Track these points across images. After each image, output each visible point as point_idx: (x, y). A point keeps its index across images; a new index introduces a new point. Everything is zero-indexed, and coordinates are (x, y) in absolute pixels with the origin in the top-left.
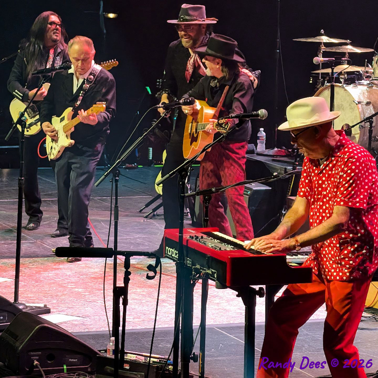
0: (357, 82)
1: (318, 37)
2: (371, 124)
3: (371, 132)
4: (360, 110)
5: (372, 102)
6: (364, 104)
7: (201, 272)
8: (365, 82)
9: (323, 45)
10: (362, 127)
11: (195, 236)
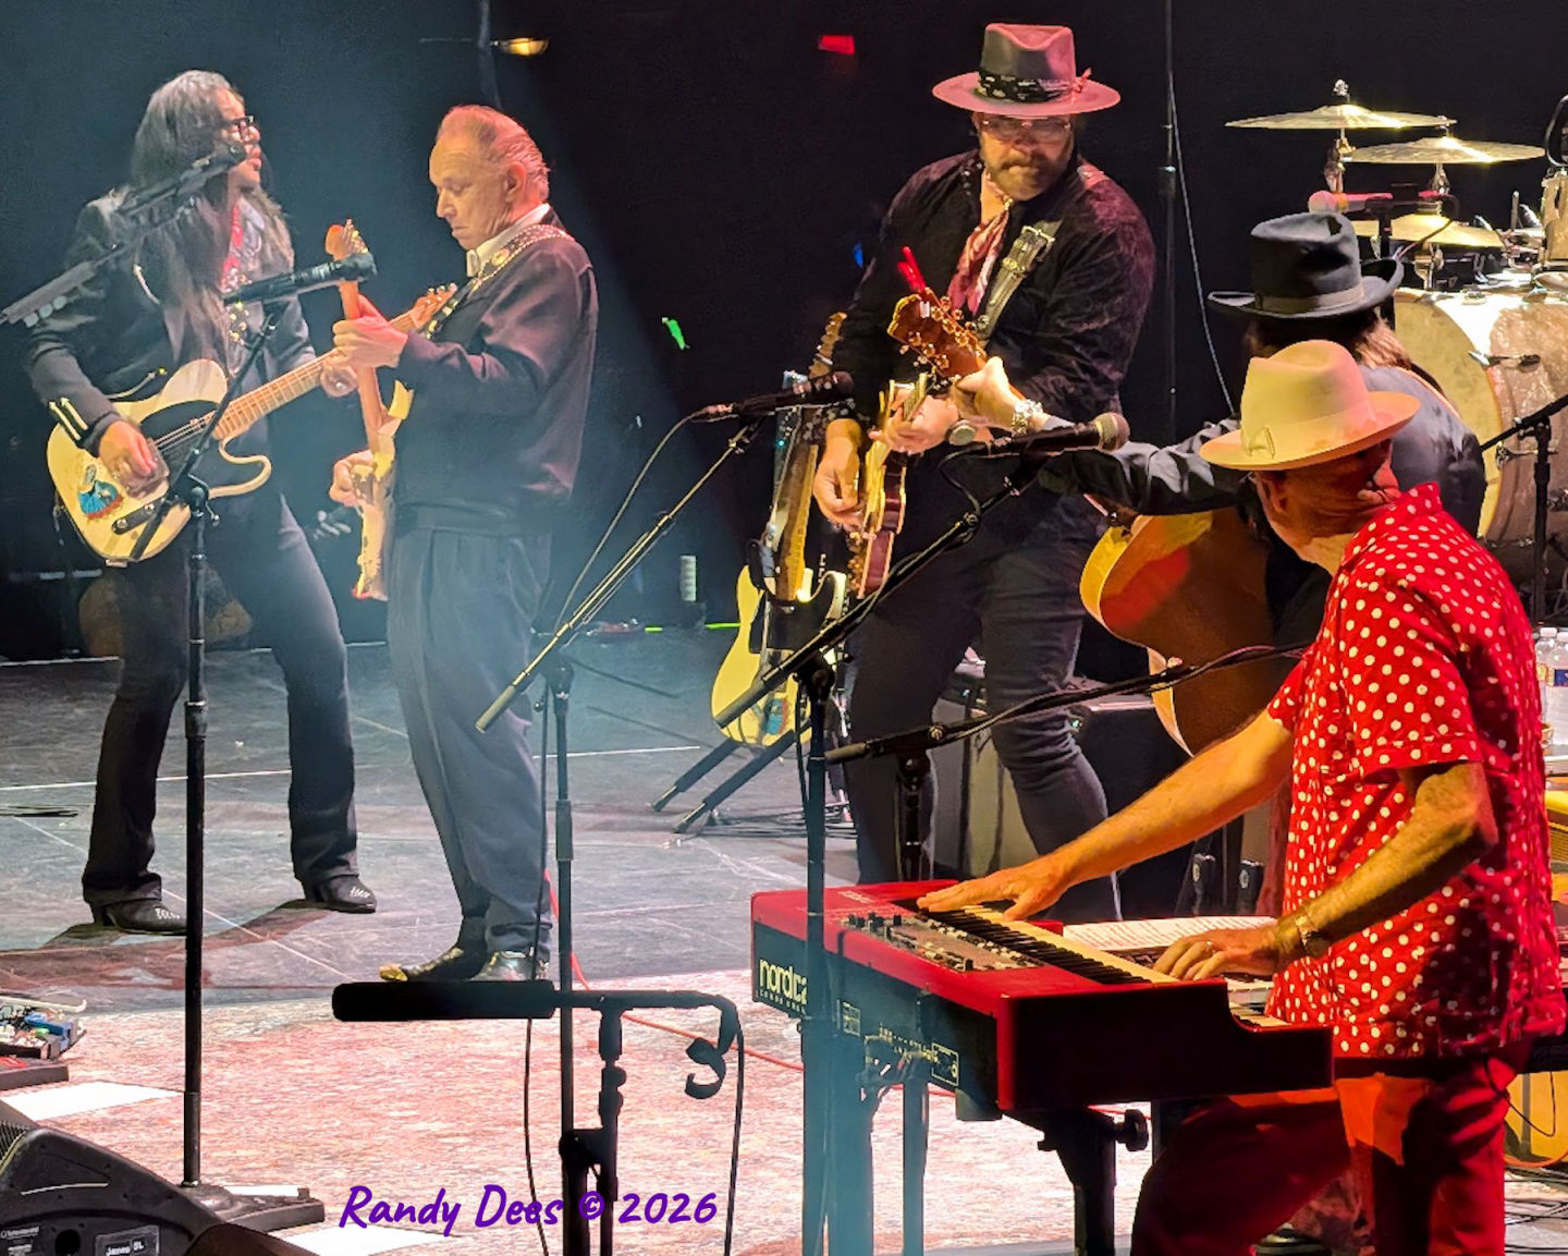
0: (1482, 279)
1: (1324, 111)
2: (1543, 446)
3: (1542, 471)
4: (1498, 389)
5: (1542, 354)
6: (1514, 365)
7: (900, 1056)
8: (1514, 277)
9: (1345, 141)
10: (1507, 456)
11: (872, 916)
